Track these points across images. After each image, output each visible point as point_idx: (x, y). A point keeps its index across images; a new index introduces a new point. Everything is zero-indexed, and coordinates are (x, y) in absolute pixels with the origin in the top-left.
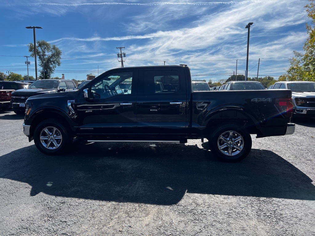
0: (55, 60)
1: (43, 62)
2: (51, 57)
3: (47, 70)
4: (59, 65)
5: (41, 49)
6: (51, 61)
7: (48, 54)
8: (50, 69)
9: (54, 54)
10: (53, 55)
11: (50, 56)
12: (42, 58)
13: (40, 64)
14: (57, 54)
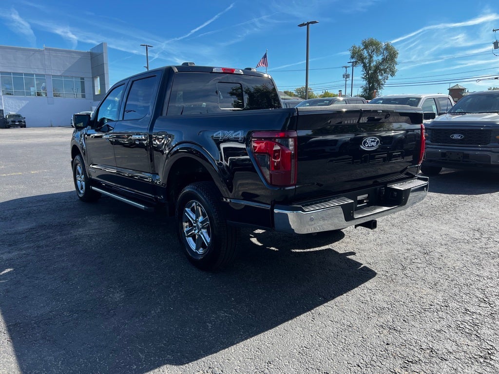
0: (387, 68)
1: (368, 73)
2: (381, 64)
3: (373, 85)
4: (393, 74)
5: (368, 52)
6: (381, 70)
7: (377, 58)
8: (378, 82)
9: (386, 57)
10: (384, 60)
11: (379, 62)
12: (367, 67)
13: (364, 77)
14: (391, 56)
